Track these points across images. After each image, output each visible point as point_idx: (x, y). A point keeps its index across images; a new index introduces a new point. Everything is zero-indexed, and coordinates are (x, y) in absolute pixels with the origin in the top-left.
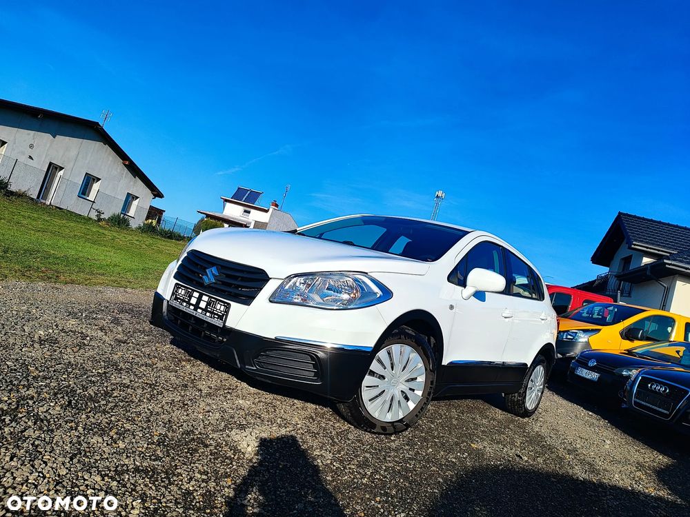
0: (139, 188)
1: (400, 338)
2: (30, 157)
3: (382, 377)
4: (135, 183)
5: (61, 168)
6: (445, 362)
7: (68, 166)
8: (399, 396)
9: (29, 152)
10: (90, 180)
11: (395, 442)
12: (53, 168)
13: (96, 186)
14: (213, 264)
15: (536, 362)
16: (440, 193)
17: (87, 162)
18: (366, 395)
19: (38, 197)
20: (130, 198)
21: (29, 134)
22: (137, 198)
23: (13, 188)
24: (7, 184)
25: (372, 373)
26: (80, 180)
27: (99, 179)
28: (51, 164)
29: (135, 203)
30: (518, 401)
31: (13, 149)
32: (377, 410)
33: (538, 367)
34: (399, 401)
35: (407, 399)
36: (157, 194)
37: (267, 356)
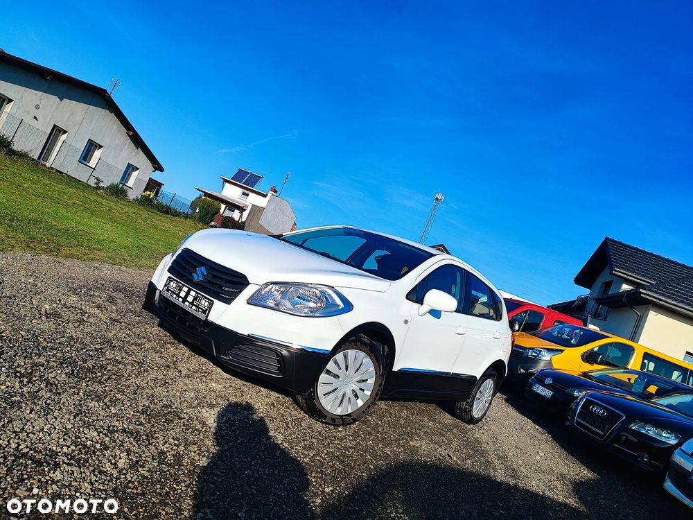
0: (140, 159)
1: (356, 345)
2: (35, 118)
3: (337, 376)
4: (137, 153)
5: (65, 132)
6: (396, 368)
7: (71, 131)
8: (349, 394)
9: (35, 112)
10: (92, 146)
11: (341, 432)
12: (57, 131)
13: (97, 154)
14: (203, 264)
15: (486, 376)
16: (440, 196)
17: (92, 128)
18: (321, 390)
19: (39, 158)
20: (131, 168)
21: (36, 94)
22: (137, 169)
23: (15, 147)
24: (10, 143)
25: (328, 372)
26: (82, 146)
27: (101, 147)
28: (55, 126)
29: (135, 174)
30: (466, 408)
31: (19, 108)
32: (328, 404)
33: (488, 381)
34: (349, 398)
35: (356, 396)
36: (158, 167)
37: (240, 349)
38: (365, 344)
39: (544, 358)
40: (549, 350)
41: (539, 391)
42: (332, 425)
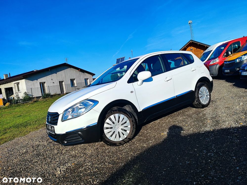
0: (87, 76)
1: (112, 113)
2: (53, 83)
3: (111, 128)
4: (85, 75)
5: (63, 81)
6: (140, 110)
7: (64, 80)
9: (52, 81)
10: (72, 81)
12: (61, 83)
13: (75, 81)
16: (190, 22)
17: (69, 76)
18: (108, 136)
19: (61, 93)
20: (86, 80)
21: (50, 77)
22: (88, 79)
23: (52, 94)
24: (50, 94)
25: (107, 128)
26: (69, 82)
27: (74, 79)
28: (59, 82)
29: (88, 81)
31: (48, 83)
32: (115, 139)
34: (122, 133)
35: (126, 131)
36: (93, 75)
38: (116, 110)
39: (244, 59)
40: (245, 55)
41: (245, 74)
42: (120, 145)
